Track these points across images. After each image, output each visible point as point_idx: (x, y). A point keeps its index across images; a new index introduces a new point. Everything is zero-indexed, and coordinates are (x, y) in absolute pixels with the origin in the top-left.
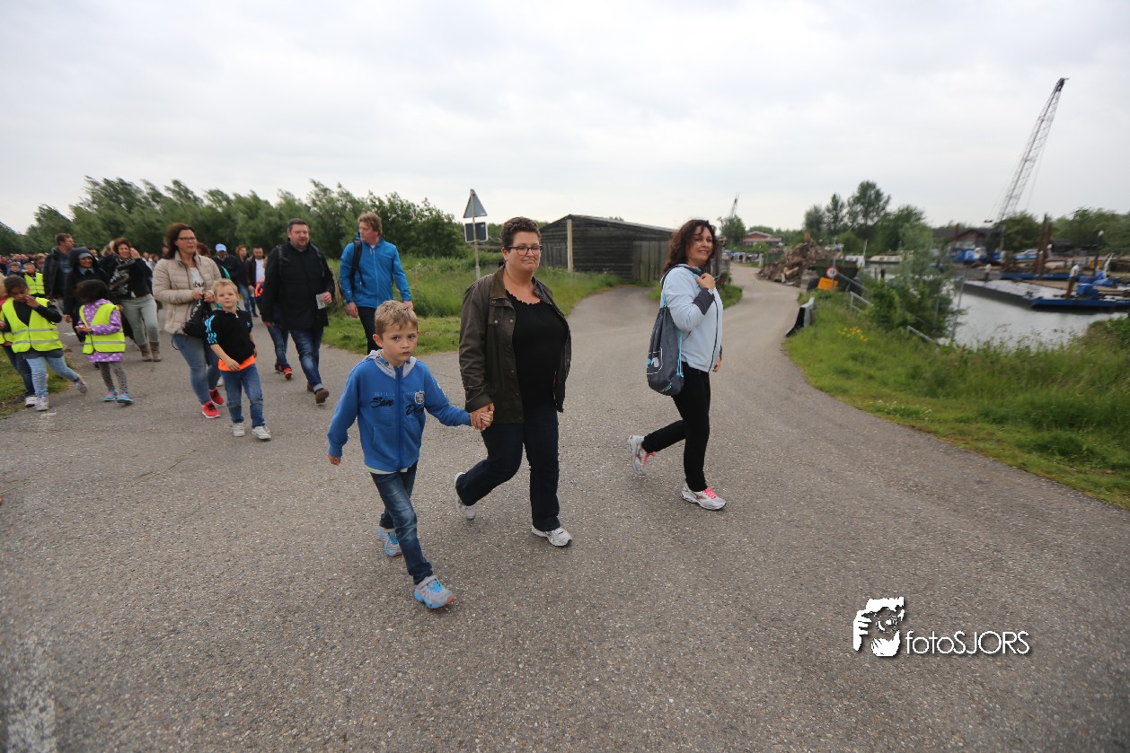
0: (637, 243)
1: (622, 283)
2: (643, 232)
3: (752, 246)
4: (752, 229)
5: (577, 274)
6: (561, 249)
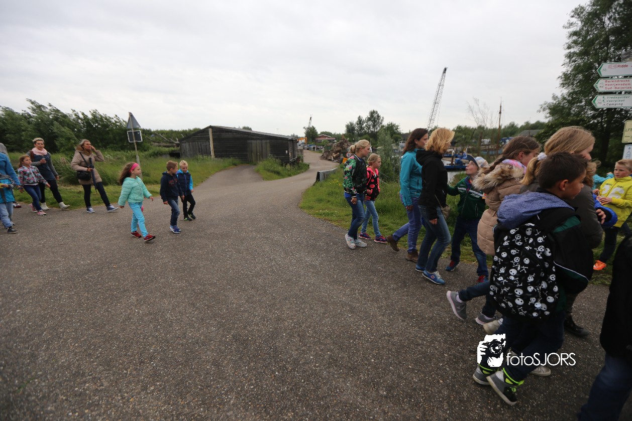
0: (249, 141)
1: (242, 163)
2: (252, 135)
3: (321, 142)
4: (322, 133)
5: (216, 159)
6: (206, 145)
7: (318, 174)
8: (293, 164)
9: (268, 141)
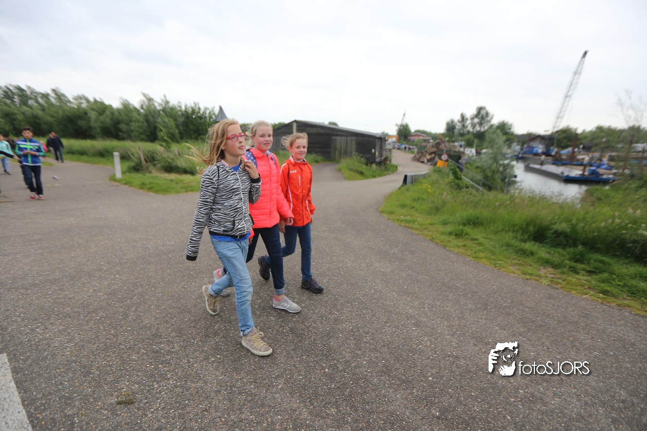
0: (334, 137)
1: (324, 161)
2: (338, 131)
3: (413, 142)
7: (406, 177)
8: (379, 164)
9: (354, 138)
